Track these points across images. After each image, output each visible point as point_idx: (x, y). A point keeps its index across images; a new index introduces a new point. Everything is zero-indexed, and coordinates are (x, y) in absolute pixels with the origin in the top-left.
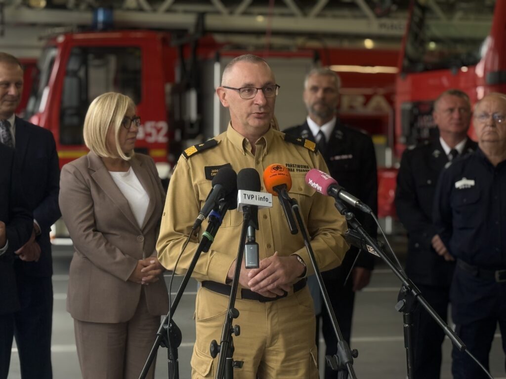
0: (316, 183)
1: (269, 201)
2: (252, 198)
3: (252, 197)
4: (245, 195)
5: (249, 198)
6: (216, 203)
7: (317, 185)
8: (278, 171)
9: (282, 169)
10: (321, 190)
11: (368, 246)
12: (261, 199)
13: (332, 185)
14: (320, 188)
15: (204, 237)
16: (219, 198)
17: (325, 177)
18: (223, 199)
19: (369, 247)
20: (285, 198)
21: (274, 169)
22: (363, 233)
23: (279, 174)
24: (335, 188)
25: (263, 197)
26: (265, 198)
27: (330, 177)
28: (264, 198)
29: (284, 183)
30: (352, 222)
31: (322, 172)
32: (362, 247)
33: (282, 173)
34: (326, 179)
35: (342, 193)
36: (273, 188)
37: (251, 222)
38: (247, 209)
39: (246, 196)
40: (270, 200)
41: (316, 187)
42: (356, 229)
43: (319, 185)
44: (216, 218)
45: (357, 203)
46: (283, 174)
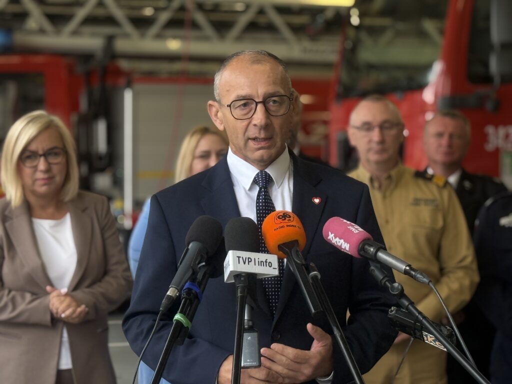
0: (340, 239)
1: (273, 267)
2: (249, 262)
3: (250, 260)
4: (239, 257)
5: (245, 263)
6: (193, 270)
7: (342, 241)
8: (286, 221)
9: (292, 219)
10: (347, 249)
11: (425, 333)
12: (261, 263)
13: (365, 242)
14: (345, 246)
15: (178, 322)
16: (197, 262)
17: (354, 230)
18: (204, 264)
19: (426, 336)
20: (299, 262)
21: (279, 217)
22: (417, 314)
23: (287, 226)
24: (371, 246)
25: (264, 261)
26: (268, 261)
27: (361, 229)
28: (266, 262)
29: (295, 239)
30: (400, 299)
31: (349, 222)
32: (415, 334)
33: (292, 224)
34: (357, 231)
35: (381, 252)
36: (279, 246)
37: (248, 299)
38: (242, 279)
39: (241, 259)
40: (275, 264)
41: (339, 244)
42: (407, 308)
43: (345, 241)
44: (193, 292)
45: (408, 268)
46: (293, 226)
